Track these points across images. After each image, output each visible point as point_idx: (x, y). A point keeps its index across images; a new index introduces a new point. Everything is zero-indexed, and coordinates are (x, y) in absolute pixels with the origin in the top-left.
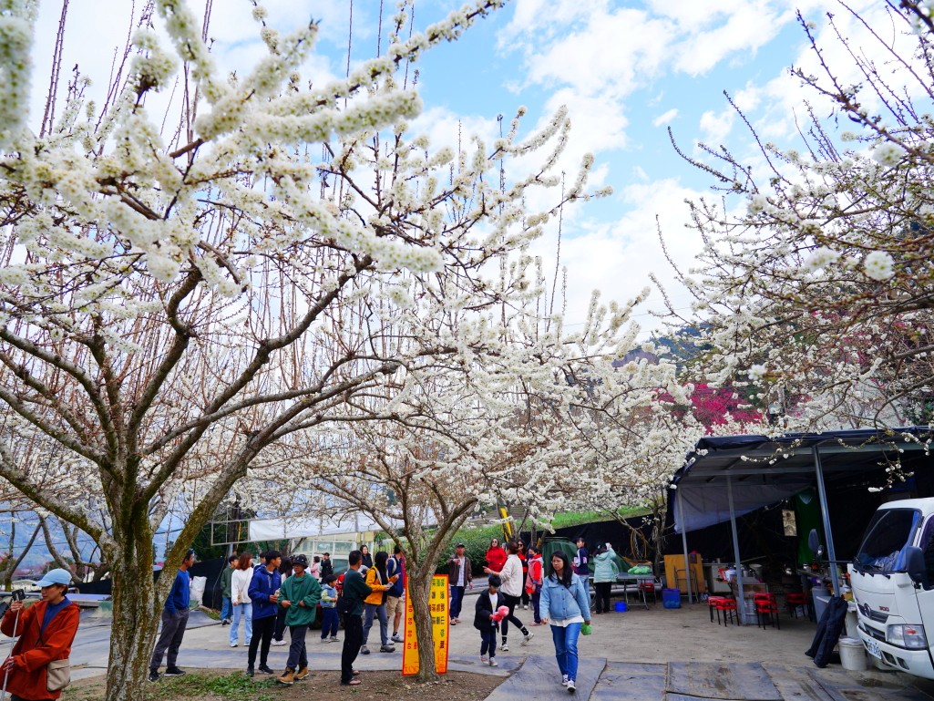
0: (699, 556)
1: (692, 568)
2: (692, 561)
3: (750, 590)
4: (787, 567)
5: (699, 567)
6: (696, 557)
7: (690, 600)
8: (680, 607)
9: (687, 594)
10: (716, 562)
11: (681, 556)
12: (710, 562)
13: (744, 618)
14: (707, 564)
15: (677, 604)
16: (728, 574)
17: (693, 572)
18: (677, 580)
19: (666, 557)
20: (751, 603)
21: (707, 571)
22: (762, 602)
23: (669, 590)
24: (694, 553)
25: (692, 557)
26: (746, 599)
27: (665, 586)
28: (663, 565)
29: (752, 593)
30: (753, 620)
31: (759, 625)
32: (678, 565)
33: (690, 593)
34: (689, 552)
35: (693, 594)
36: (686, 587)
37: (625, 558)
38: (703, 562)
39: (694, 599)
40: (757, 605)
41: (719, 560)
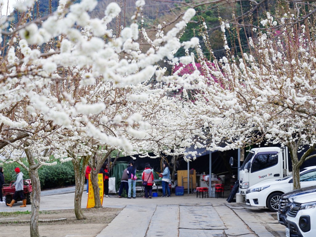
0: (195, 171)
1: (191, 177)
2: (191, 173)
3: (214, 183)
4: (233, 175)
5: (194, 176)
6: (193, 171)
7: (189, 192)
8: (183, 195)
9: (187, 189)
10: (203, 174)
11: (185, 171)
12: (200, 174)
13: (210, 195)
14: (198, 175)
15: (182, 193)
16: (206, 177)
17: (191, 178)
18: (183, 183)
19: (178, 171)
20: (214, 189)
21: (198, 178)
22: (218, 188)
23: (179, 187)
24: (192, 169)
25: (191, 171)
26: (212, 187)
27: (177, 186)
28: (176, 176)
29: (215, 184)
30: (214, 195)
31: (216, 197)
32: (184, 175)
33: (189, 189)
34: (190, 169)
35: (190, 189)
36: (187, 186)
37: (157, 172)
38: (196, 174)
39: (190, 192)
40: (216, 189)
41: (204, 173)
